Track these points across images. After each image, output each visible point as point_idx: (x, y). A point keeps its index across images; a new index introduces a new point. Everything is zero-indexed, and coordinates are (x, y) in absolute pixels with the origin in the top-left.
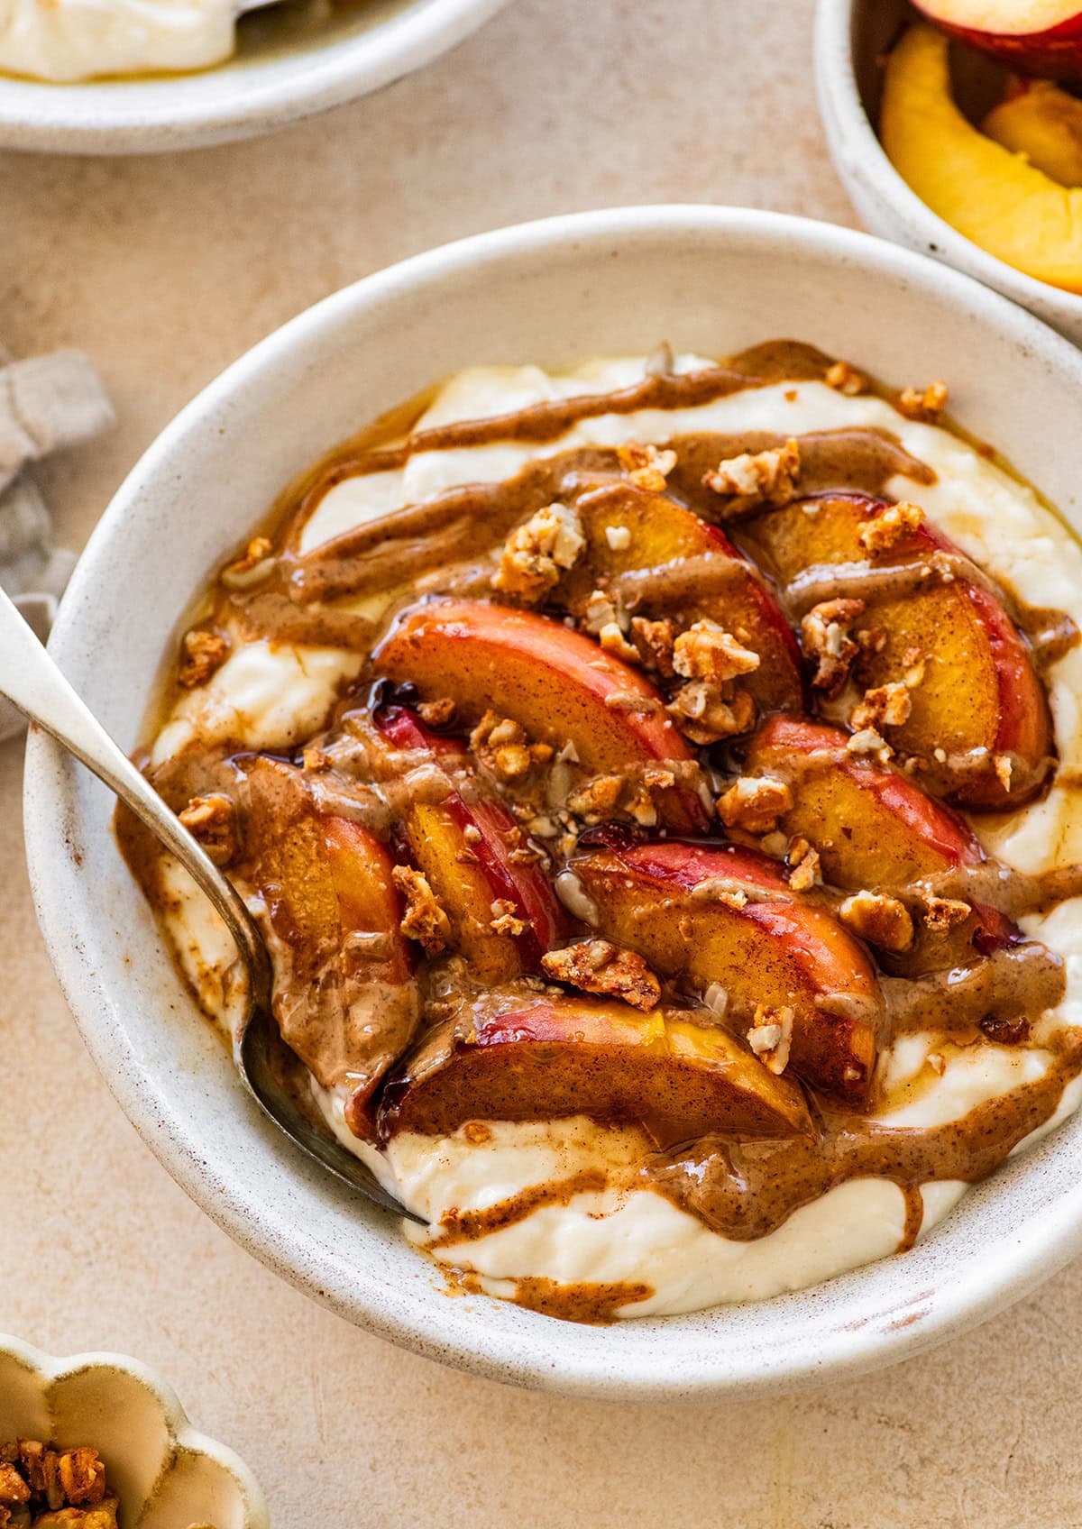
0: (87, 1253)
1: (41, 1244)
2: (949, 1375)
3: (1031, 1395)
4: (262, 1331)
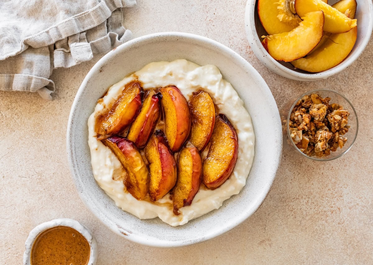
0: (132, 247)
1: (125, 246)
2: (268, 259)
3: (281, 262)
4: (161, 258)
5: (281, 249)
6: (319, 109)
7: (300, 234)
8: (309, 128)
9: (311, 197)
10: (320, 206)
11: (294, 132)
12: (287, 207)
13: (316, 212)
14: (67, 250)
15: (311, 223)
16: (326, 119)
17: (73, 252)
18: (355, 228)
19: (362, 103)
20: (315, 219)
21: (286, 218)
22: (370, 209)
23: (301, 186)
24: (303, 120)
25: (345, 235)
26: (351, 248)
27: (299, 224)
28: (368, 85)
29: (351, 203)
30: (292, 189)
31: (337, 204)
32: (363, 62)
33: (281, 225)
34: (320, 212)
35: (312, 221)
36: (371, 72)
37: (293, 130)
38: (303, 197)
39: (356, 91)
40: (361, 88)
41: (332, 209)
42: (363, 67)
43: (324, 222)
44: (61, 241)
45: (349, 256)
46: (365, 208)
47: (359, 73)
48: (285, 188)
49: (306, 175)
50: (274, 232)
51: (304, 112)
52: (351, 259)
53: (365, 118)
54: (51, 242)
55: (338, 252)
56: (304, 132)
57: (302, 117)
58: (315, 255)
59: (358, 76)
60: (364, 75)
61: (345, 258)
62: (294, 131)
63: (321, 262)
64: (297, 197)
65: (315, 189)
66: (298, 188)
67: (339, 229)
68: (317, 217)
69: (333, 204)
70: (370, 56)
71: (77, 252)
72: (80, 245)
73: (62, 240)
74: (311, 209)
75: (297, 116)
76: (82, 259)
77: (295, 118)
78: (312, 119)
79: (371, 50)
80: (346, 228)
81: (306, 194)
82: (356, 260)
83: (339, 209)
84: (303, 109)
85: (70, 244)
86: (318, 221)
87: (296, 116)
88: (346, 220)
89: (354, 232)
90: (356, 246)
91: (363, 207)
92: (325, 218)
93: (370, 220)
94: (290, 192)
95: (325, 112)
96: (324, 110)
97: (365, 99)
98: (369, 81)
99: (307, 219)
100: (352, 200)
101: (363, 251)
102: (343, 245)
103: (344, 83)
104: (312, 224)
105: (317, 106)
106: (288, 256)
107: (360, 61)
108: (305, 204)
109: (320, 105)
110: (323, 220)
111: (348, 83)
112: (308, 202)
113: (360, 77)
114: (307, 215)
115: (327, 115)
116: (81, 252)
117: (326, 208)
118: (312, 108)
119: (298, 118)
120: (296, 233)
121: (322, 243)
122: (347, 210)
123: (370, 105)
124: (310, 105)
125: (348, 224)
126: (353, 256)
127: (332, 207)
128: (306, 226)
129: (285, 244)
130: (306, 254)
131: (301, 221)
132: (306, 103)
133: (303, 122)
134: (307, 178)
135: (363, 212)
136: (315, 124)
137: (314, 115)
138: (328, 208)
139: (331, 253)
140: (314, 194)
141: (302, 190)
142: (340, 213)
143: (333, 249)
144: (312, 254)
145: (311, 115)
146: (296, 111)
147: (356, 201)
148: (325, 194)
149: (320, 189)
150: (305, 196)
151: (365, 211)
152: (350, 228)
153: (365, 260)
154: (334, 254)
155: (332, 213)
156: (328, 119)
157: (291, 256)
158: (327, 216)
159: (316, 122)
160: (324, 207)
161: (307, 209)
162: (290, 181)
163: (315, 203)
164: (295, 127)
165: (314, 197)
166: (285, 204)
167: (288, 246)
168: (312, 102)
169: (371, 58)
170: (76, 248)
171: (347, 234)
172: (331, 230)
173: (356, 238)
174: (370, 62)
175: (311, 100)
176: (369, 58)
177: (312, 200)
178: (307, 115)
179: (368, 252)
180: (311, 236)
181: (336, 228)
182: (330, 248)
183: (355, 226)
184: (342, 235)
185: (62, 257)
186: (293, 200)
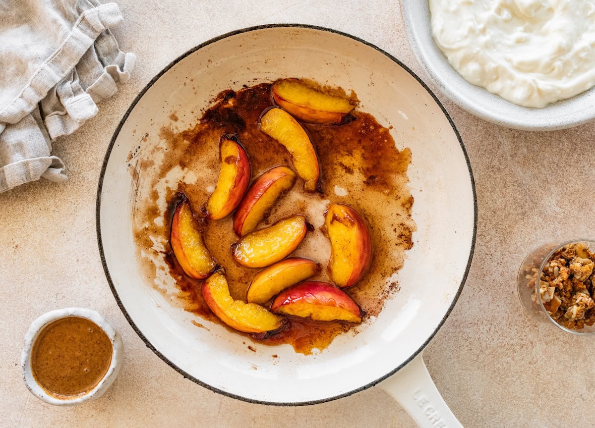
5: (448, 391)
6: (583, 265)
7: (475, 372)
8: (565, 287)
9: (495, 324)
10: (506, 337)
11: (544, 288)
12: (461, 334)
13: (500, 344)
14: (81, 351)
15: (491, 359)
16: (589, 281)
17: (89, 353)
18: (552, 371)
19: (574, 201)
20: (497, 354)
21: (458, 349)
22: (575, 346)
23: (482, 307)
24: (559, 274)
25: (538, 379)
26: (544, 398)
27: (475, 359)
28: (583, 177)
29: (548, 336)
30: (469, 309)
31: (530, 336)
32: (580, 145)
33: (451, 358)
34: (505, 345)
35: (494, 357)
36: (590, 160)
37: (543, 284)
38: (484, 322)
39: (566, 184)
40: (574, 180)
41: (522, 342)
42: (578, 153)
43: (509, 359)
44: (73, 338)
45: (540, 408)
46: (567, 344)
47: (573, 160)
48: (460, 308)
49: (490, 293)
50: (440, 368)
51: (562, 264)
52: (543, 413)
53: (576, 221)
54: (59, 338)
55: (526, 403)
56: (558, 291)
57: (559, 270)
58: (495, 404)
59: (571, 164)
60: (579, 163)
61: (534, 411)
62: (545, 286)
63: (501, 413)
64: (476, 321)
65: (501, 313)
66: (478, 310)
67: (529, 370)
68: (500, 351)
69: (525, 336)
70: (589, 138)
71: (94, 353)
72: (99, 344)
73: (75, 336)
74: (493, 339)
75: (553, 267)
76: (100, 364)
77: (549, 269)
78: (571, 276)
79: (591, 130)
80: (540, 370)
81: (489, 319)
82: (550, 415)
83: (532, 343)
84: (562, 260)
85: (85, 342)
86: (501, 358)
87: (551, 267)
88: (540, 359)
89: (549, 377)
90: (552, 395)
91: (565, 343)
92: (512, 354)
93: (573, 362)
94: (466, 315)
95: (590, 271)
96: (590, 268)
97: (578, 196)
98: (586, 173)
99: (486, 354)
100: (550, 332)
101: (560, 403)
102: (533, 393)
103: (550, 172)
104: (493, 360)
105: (582, 260)
106: (458, 401)
107: (575, 144)
108: (485, 332)
109: (587, 260)
110: (509, 357)
111: (557, 172)
112: (489, 330)
113: (574, 166)
114: (487, 348)
115: (591, 276)
116: (100, 354)
117: (514, 341)
118: (574, 261)
119: (553, 270)
120: (470, 370)
121: (505, 388)
122: (543, 345)
123: (584, 204)
124: (573, 258)
125: (542, 364)
126: (546, 410)
127: (522, 340)
128: (485, 363)
129: (454, 385)
130: (482, 401)
131: (478, 356)
132: (567, 253)
133: (559, 277)
134: (491, 298)
135: (564, 350)
136: (573, 283)
137: (575, 271)
138: (517, 341)
139: (516, 403)
140: (499, 319)
141: (483, 313)
142: (533, 348)
143: (519, 398)
144: (489, 402)
145: (572, 270)
146: (552, 260)
147: (556, 333)
148: (515, 321)
149: (508, 314)
150: (487, 322)
151: (567, 349)
152: (545, 371)
153: (562, 416)
154: (520, 405)
155: (522, 347)
156: (593, 281)
157: (461, 402)
158: (514, 351)
159: (575, 281)
160: (512, 339)
161: (487, 339)
162: (468, 299)
163: (500, 333)
164: (546, 281)
165: (499, 324)
166: (458, 330)
167: (459, 388)
168: (576, 254)
169: (591, 141)
170: (94, 348)
171: (540, 379)
172: (519, 371)
173: (552, 385)
174: (589, 146)
175: (576, 251)
176: (587, 140)
177: (495, 328)
178: (567, 269)
179: (566, 405)
180: (491, 377)
181: (526, 369)
182: (515, 395)
183: (551, 369)
184: (534, 379)
185: (74, 359)
186: (469, 326)
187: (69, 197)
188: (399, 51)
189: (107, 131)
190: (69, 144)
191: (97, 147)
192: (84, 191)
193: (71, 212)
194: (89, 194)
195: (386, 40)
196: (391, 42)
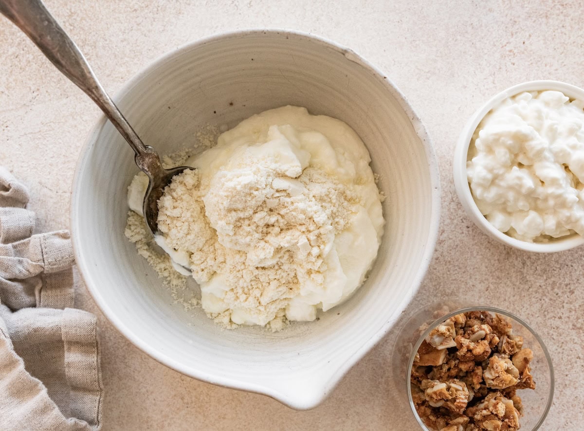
187: (29, 79)
188: (554, 34)
189: (112, 8)
190: (54, 7)
191: (90, 25)
192: (53, 80)
193: (25, 102)
194: (58, 86)
195: (541, 12)
196: (547, 16)
